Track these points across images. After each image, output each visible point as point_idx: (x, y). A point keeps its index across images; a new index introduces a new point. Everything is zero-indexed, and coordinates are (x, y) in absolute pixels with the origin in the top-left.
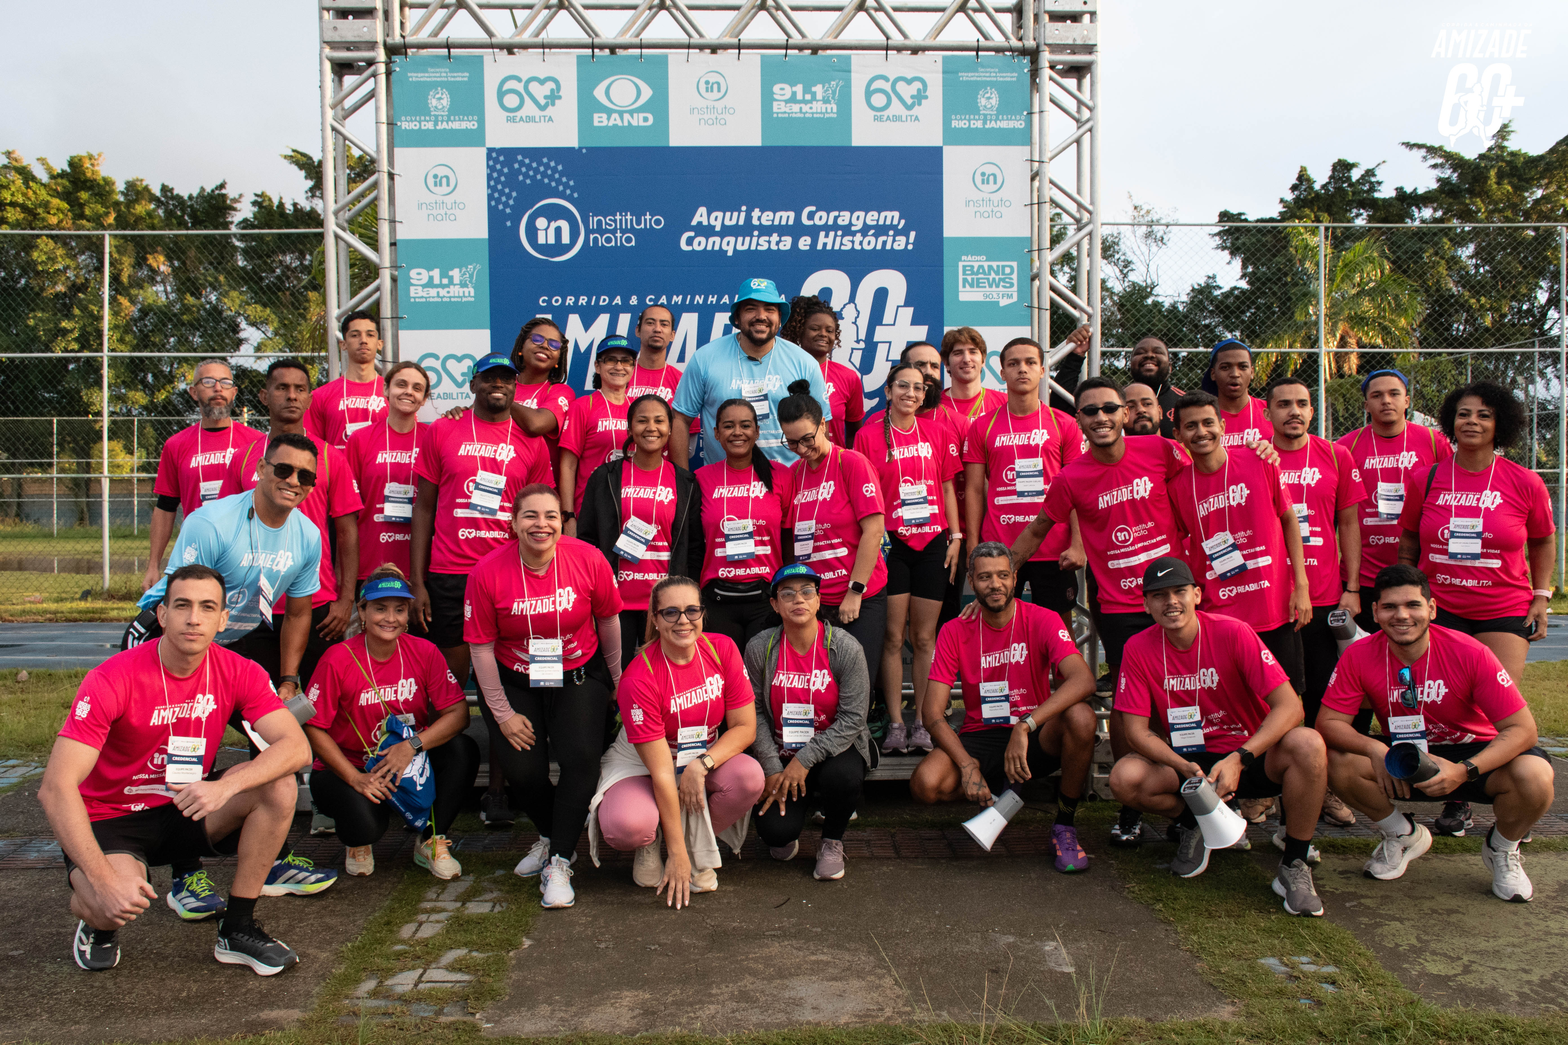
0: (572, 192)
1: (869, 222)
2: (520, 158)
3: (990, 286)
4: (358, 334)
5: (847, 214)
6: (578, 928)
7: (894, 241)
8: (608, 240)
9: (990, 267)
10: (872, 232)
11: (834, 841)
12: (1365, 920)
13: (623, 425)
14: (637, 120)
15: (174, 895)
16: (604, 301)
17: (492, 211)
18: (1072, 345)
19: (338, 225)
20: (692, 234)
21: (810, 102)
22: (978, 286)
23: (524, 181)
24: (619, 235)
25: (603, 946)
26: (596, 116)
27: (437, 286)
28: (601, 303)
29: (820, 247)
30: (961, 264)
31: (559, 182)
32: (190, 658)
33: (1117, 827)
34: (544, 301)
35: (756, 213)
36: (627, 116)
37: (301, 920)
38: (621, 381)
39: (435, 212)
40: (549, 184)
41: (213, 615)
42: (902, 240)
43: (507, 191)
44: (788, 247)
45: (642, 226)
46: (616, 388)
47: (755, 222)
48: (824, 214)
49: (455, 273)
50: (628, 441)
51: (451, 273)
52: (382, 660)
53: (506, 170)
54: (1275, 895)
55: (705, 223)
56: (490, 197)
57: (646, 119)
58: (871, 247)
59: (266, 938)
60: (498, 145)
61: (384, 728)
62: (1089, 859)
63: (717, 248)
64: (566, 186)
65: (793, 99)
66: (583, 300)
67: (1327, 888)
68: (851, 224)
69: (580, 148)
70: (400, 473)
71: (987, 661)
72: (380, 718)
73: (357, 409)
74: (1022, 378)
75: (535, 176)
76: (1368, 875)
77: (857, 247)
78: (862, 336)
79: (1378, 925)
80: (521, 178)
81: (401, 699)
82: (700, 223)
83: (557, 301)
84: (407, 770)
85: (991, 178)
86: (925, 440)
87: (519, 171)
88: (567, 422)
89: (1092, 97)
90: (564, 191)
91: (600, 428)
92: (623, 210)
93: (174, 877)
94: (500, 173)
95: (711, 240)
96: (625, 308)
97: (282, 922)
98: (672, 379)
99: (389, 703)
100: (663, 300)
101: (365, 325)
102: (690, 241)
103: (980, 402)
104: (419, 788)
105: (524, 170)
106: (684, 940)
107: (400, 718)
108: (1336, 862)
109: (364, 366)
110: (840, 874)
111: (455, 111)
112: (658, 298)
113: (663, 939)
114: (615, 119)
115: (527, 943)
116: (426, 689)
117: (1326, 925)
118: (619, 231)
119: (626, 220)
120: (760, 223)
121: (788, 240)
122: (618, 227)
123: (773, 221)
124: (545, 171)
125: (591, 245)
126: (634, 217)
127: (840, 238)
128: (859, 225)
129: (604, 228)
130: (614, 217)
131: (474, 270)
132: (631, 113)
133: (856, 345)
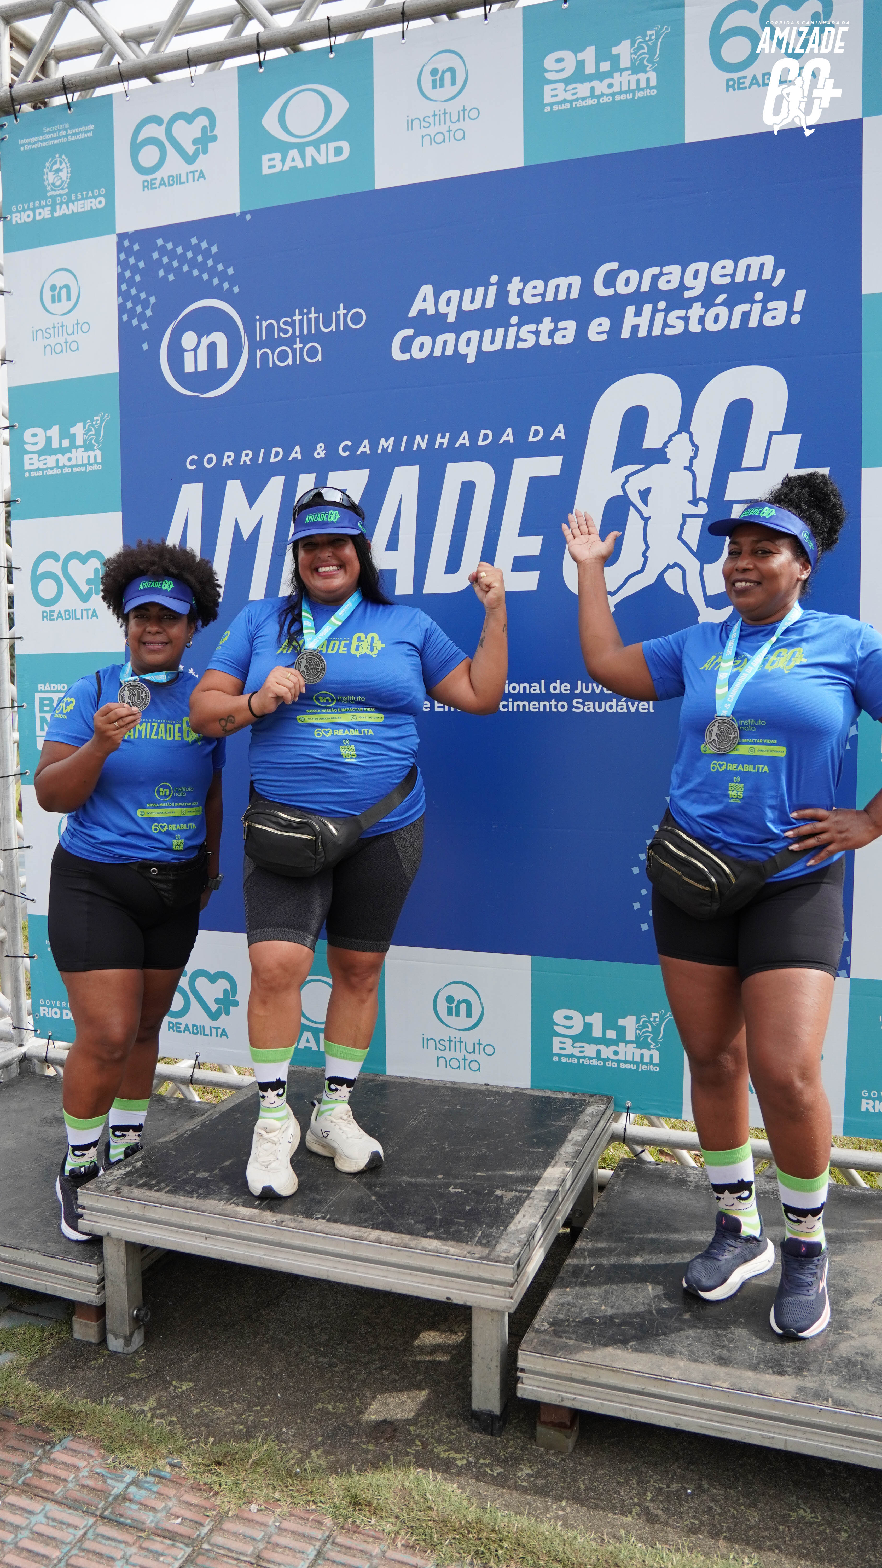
0: (232, 286)
1: (716, 280)
5: (676, 269)
7: (764, 310)
8: (283, 356)
10: (722, 297)
14: (326, 155)
16: (277, 454)
17: (124, 329)
20: (410, 332)
21: (609, 75)
23: (165, 277)
24: (298, 346)
26: (265, 158)
27: (56, 451)
28: (272, 460)
29: (626, 334)
31: (213, 272)
34: (192, 463)
35: (515, 284)
36: (310, 151)
39: (53, 341)
40: (200, 277)
42: (781, 306)
43: (143, 295)
44: (570, 339)
45: (333, 327)
47: (514, 300)
48: (633, 274)
49: (78, 430)
51: (72, 430)
53: (142, 264)
55: (431, 311)
56: (122, 309)
57: (338, 151)
58: (721, 325)
60: (131, 229)
63: (449, 351)
65: (578, 76)
66: (246, 457)
68: (682, 287)
69: (243, 214)
75: (180, 267)
77: (695, 328)
78: (703, 491)
80: (161, 273)
82: (422, 312)
83: (210, 461)
87: (159, 263)
90: (220, 285)
92: (304, 306)
94: (135, 269)
95: (440, 339)
96: (308, 464)
100: (365, 447)
102: (406, 346)
105: (165, 260)
111: (77, 186)
112: (357, 445)
114: (294, 160)
118: (298, 339)
119: (309, 320)
120: (522, 301)
121: (570, 327)
122: (297, 334)
123: (543, 295)
124: (194, 258)
125: (258, 367)
126: (321, 315)
127: (663, 313)
128: (698, 287)
129: (276, 337)
130: (291, 318)
131: (101, 423)
132: (316, 144)
133: (692, 510)
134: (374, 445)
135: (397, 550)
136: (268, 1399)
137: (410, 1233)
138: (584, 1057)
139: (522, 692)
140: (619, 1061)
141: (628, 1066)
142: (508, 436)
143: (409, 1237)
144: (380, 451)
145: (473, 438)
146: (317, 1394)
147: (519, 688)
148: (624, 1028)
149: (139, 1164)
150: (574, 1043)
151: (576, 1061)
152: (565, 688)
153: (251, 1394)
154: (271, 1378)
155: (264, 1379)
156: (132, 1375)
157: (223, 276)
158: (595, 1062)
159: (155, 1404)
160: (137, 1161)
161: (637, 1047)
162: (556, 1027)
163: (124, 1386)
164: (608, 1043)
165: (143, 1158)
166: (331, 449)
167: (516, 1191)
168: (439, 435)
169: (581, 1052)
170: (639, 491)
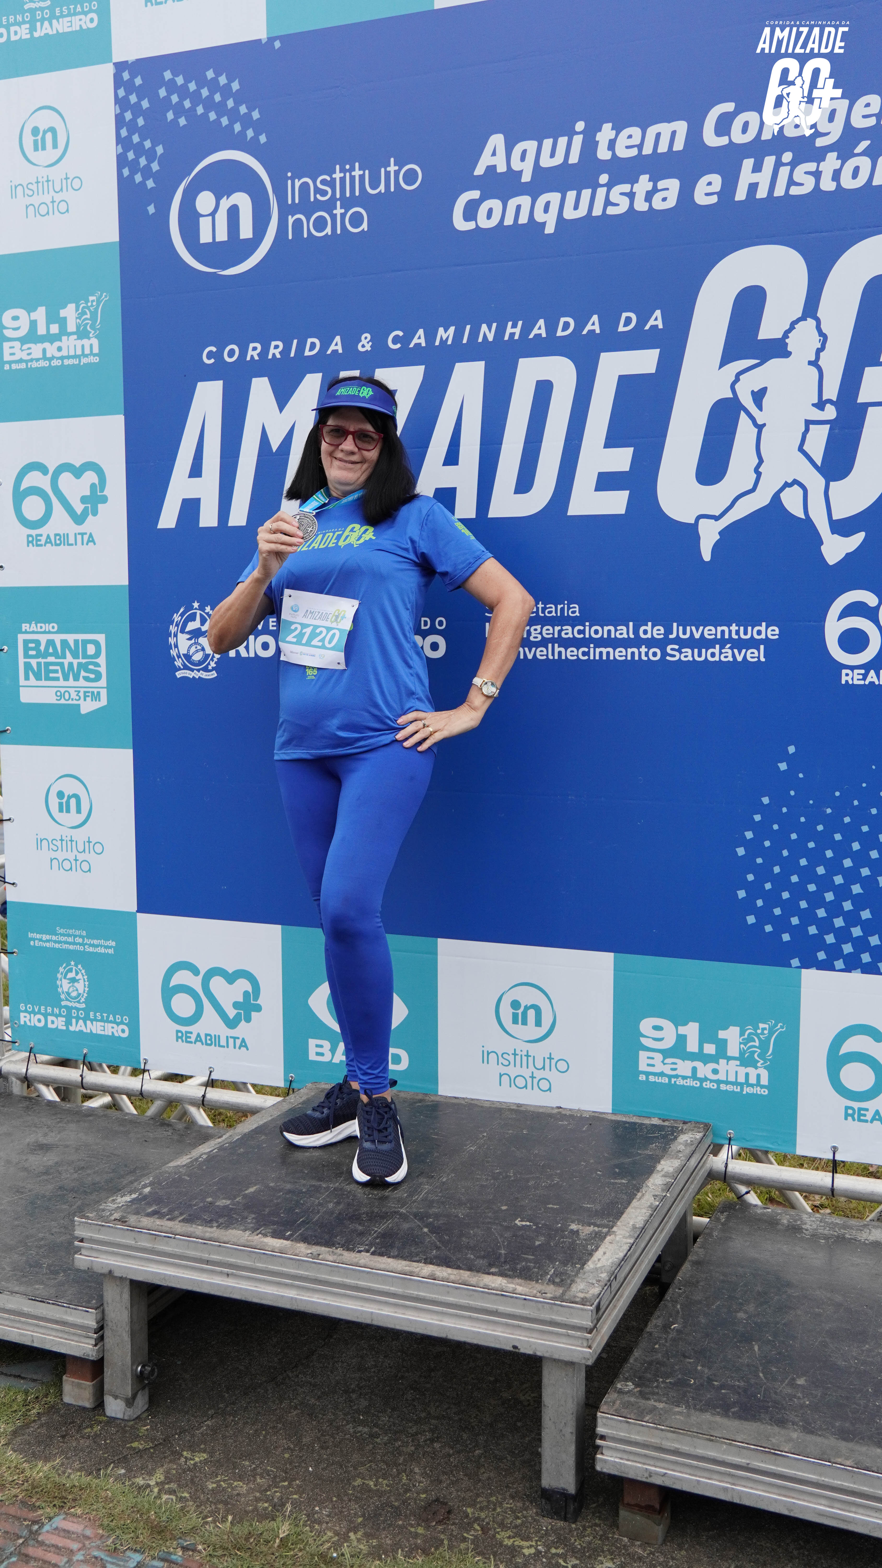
0: (257, 134)
1: (858, 122)
2: (168, 75)
8: (320, 224)
10: (864, 145)
16: (312, 346)
17: (125, 187)
20: (475, 194)
23: (175, 121)
24: (338, 211)
27: (42, 339)
28: (307, 353)
29: (741, 194)
31: (234, 116)
34: (209, 356)
35: (606, 133)
39: (36, 200)
40: (218, 122)
43: (148, 144)
44: (671, 203)
45: (382, 188)
47: (603, 154)
48: (753, 117)
49: (70, 312)
51: (62, 313)
53: (146, 104)
55: (502, 168)
56: (121, 161)
58: (861, 181)
60: (132, 55)
63: (523, 219)
66: (276, 349)
68: (814, 133)
69: (271, 40)
75: (193, 109)
77: (828, 185)
78: (831, 391)
80: (170, 116)
82: (491, 169)
83: (231, 353)
87: (167, 103)
90: (243, 133)
92: (346, 160)
94: (136, 110)
95: (512, 203)
96: (350, 360)
100: (419, 338)
102: (470, 212)
105: (175, 98)
112: (410, 335)
118: (338, 203)
119: (352, 178)
120: (614, 154)
121: (672, 187)
122: (338, 196)
123: (640, 147)
125: (290, 237)
126: (367, 172)
127: (789, 168)
128: (833, 133)
129: (312, 199)
130: (331, 177)
131: (98, 305)
133: (817, 415)
134: (430, 336)
135: (457, 464)
136: (297, 1473)
137: (470, 1269)
138: (677, 1076)
139: (605, 636)
140: (719, 1082)
141: (730, 1088)
142: (594, 324)
143: (468, 1273)
144: (437, 343)
145: (551, 328)
146: (355, 1469)
147: (603, 631)
148: (725, 1041)
149: (147, 1190)
150: (664, 1058)
151: (667, 1080)
152: (658, 632)
153: (276, 1468)
154: (301, 1449)
155: (293, 1450)
156: (135, 1445)
157: (247, 121)
158: (690, 1083)
159: (163, 1478)
160: (145, 1186)
161: (741, 1065)
162: (642, 1039)
163: (125, 1457)
164: (706, 1059)
165: (151, 1184)
166: (379, 341)
167: (595, 1225)
168: (510, 324)
169: (673, 1069)
170: (753, 392)
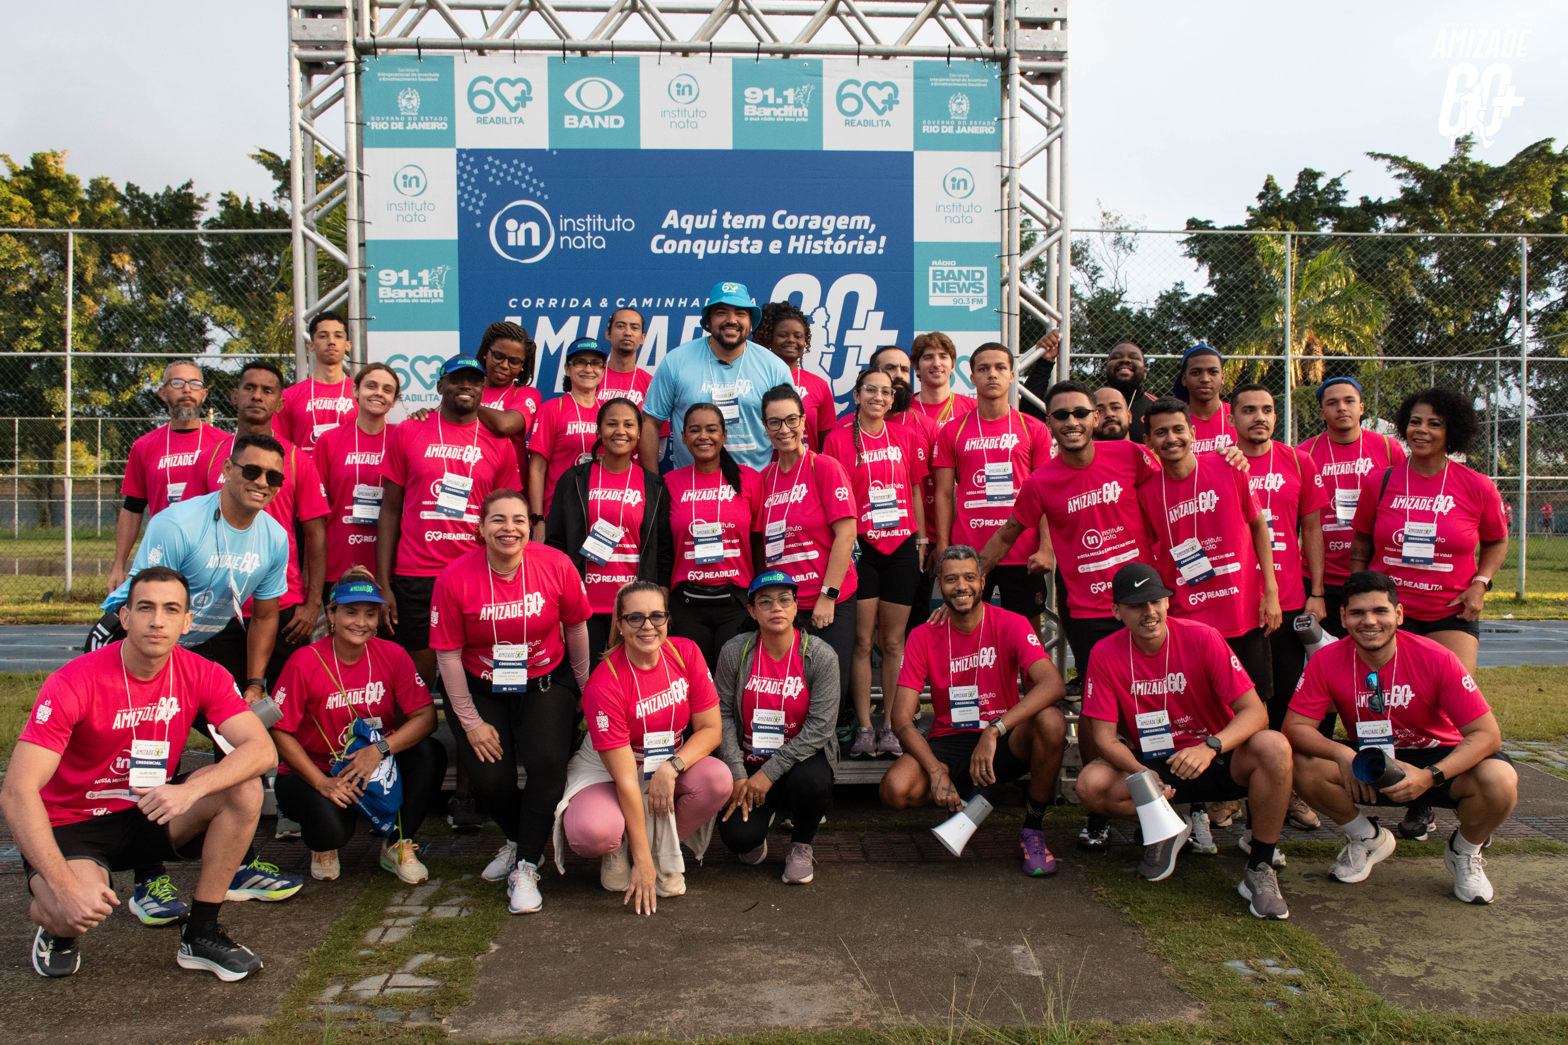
0: (543, 194)
1: (840, 227)
2: (490, 159)
3: (961, 291)
4: (326, 335)
5: (818, 218)
6: (545, 933)
7: (865, 245)
8: (579, 242)
9: (960, 272)
10: (843, 236)
11: (804, 845)
12: (1330, 923)
13: (592, 428)
14: (608, 123)
15: (136, 900)
16: (574, 303)
17: (462, 212)
18: (1041, 351)
19: (306, 225)
20: (663, 237)
21: (782, 106)
22: (948, 292)
23: (494, 183)
24: (589, 237)
25: (570, 950)
26: (567, 118)
27: (406, 287)
28: (571, 306)
29: (790, 251)
30: (931, 269)
31: (529, 184)
32: (154, 661)
33: (1085, 830)
34: (514, 303)
35: (727, 216)
36: (598, 119)
37: (265, 926)
38: (591, 383)
39: (404, 213)
40: (519, 186)
41: (177, 618)
42: (873, 244)
43: (477, 192)
44: (759, 251)
45: (613, 228)
46: (586, 391)
47: (726, 225)
48: (795, 218)
49: (425, 275)
50: (597, 444)
51: (420, 274)
52: (349, 663)
53: (476, 171)
54: (1241, 898)
55: (676, 226)
56: (460, 198)
57: (617, 122)
58: (842, 251)
59: (230, 944)
60: (468, 146)
61: (351, 732)
62: (1057, 862)
63: (687, 251)
64: (537, 187)
65: (764, 103)
66: (553, 302)
67: (1293, 892)
68: (821, 228)
69: (551, 150)
70: (368, 475)
71: (956, 666)
72: (347, 721)
73: (325, 411)
74: (991, 383)
75: (505, 177)
76: (1333, 878)
77: (828, 251)
78: (833, 340)
79: (1344, 928)
80: (491, 179)
81: (369, 702)
82: (671, 226)
83: (526, 303)
84: (374, 775)
85: (962, 184)
86: (894, 444)
87: (489, 173)
88: (536, 425)
89: (1062, 104)
90: (534, 193)
91: (570, 432)
92: (594, 212)
93: (136, 882)
94: (470, 174)
95: (682, 243)
96: (595, 310)
97: (245, 927)
98: (643, 381)
99: (357, 707)
100: (634, 303)
101: (333, 326)
102: (660, 244)
103: (949, 407)
104: (386, 792)
105: (494, 171)
106: (653, 945)
107: (367, 721)
108: (1302, 866)
109: (332, 367)
110: (809, 878)
111: (424, 111)
112: (629, 301)
113: (631, 943)
114: (586, 122)
115: (494, 947)
116: (394, 692)
117: (1291, 928)
118: (589, 233)
119: (597, 222)
120: (731, 226)
121: (759, 244)
122: (589, 230)
123: (744, 224)
124: (516, 173)
125: (562, 247)
126: (605, 220)
127: (811, 242)
128: (829, 230)
129: (574, 230)
130: (585, 220)
131: (444, 272)
132: (602, 115)
133: (826, 350)
134: (640, 302)
168: (681, 299)
